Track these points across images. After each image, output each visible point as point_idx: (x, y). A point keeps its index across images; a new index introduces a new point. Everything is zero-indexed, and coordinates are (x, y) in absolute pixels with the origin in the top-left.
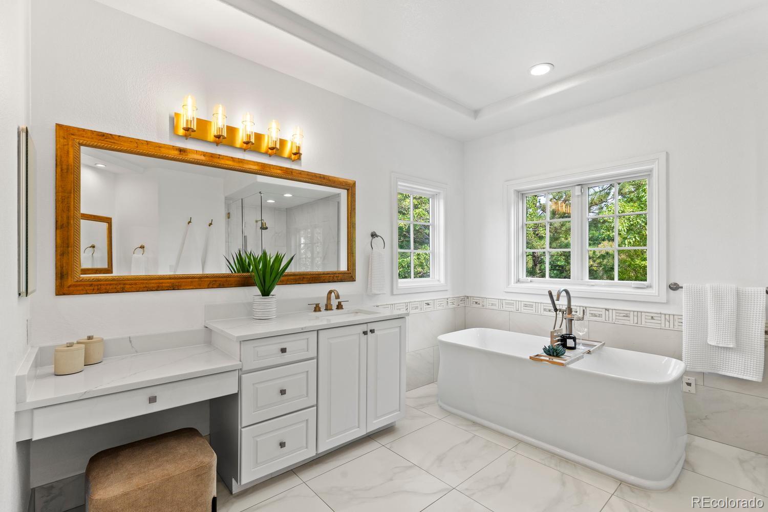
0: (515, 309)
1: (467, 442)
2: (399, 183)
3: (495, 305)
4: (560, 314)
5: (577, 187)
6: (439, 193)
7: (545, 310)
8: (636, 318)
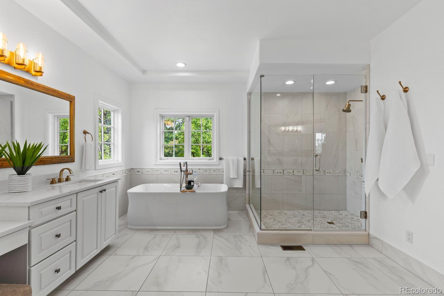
0: (160, 173)
1: (154, 238)
2: (99, 101)
3: (149, 172)
4: (183, 173)
5: (187, 117)
6: (118, 110)
7: (174, 172)
8: (209, 171)
